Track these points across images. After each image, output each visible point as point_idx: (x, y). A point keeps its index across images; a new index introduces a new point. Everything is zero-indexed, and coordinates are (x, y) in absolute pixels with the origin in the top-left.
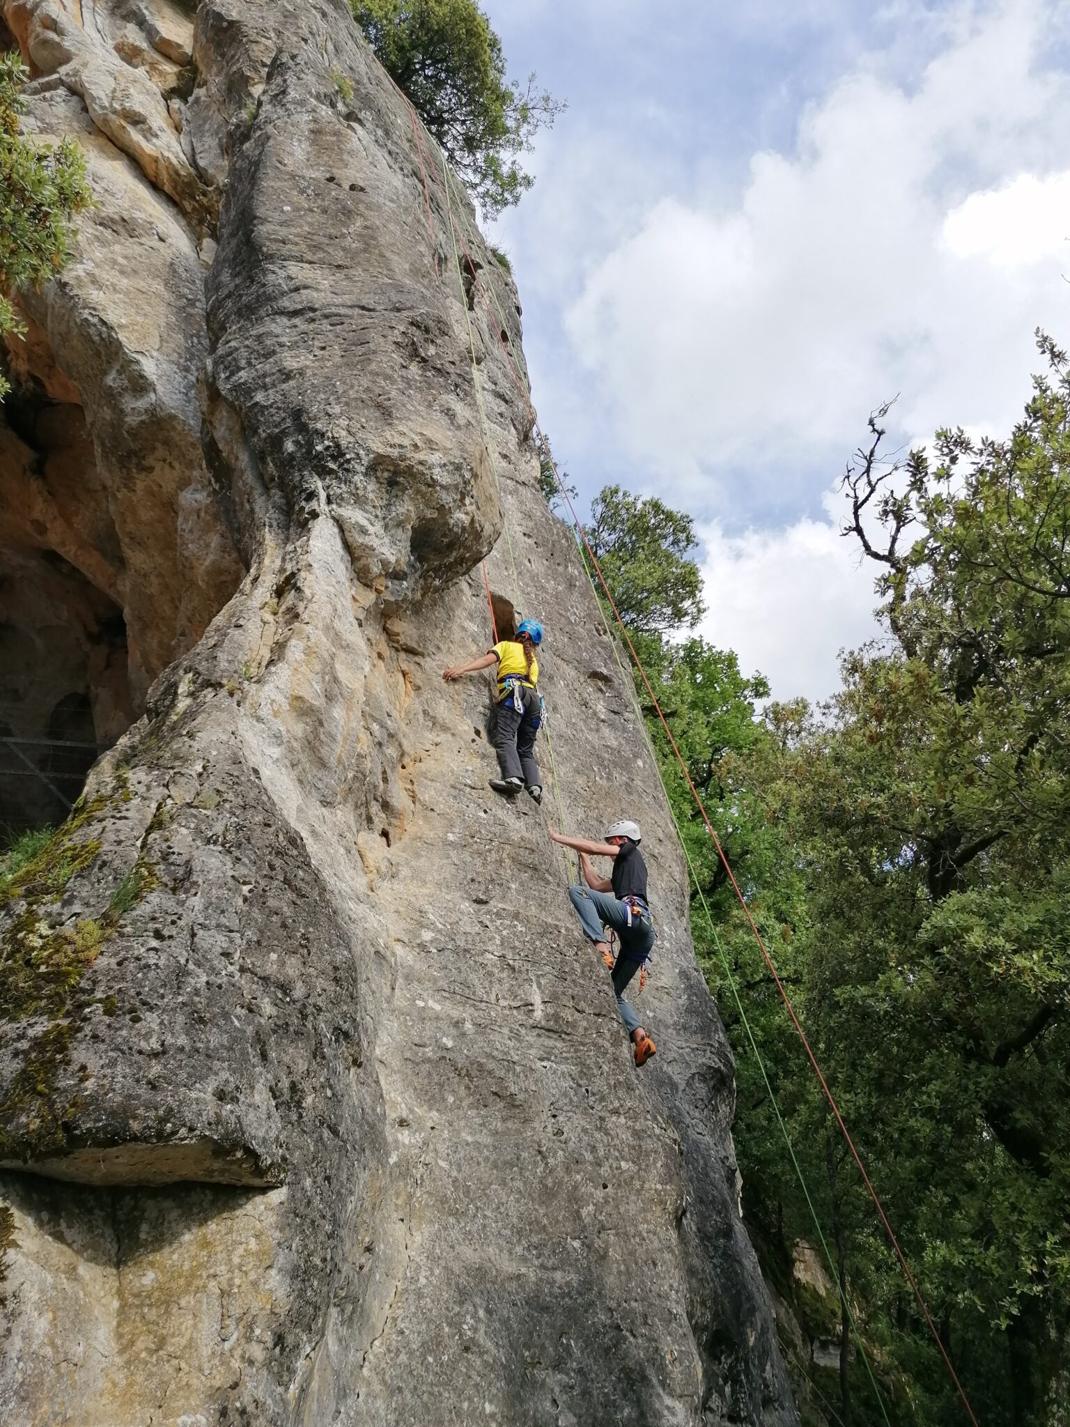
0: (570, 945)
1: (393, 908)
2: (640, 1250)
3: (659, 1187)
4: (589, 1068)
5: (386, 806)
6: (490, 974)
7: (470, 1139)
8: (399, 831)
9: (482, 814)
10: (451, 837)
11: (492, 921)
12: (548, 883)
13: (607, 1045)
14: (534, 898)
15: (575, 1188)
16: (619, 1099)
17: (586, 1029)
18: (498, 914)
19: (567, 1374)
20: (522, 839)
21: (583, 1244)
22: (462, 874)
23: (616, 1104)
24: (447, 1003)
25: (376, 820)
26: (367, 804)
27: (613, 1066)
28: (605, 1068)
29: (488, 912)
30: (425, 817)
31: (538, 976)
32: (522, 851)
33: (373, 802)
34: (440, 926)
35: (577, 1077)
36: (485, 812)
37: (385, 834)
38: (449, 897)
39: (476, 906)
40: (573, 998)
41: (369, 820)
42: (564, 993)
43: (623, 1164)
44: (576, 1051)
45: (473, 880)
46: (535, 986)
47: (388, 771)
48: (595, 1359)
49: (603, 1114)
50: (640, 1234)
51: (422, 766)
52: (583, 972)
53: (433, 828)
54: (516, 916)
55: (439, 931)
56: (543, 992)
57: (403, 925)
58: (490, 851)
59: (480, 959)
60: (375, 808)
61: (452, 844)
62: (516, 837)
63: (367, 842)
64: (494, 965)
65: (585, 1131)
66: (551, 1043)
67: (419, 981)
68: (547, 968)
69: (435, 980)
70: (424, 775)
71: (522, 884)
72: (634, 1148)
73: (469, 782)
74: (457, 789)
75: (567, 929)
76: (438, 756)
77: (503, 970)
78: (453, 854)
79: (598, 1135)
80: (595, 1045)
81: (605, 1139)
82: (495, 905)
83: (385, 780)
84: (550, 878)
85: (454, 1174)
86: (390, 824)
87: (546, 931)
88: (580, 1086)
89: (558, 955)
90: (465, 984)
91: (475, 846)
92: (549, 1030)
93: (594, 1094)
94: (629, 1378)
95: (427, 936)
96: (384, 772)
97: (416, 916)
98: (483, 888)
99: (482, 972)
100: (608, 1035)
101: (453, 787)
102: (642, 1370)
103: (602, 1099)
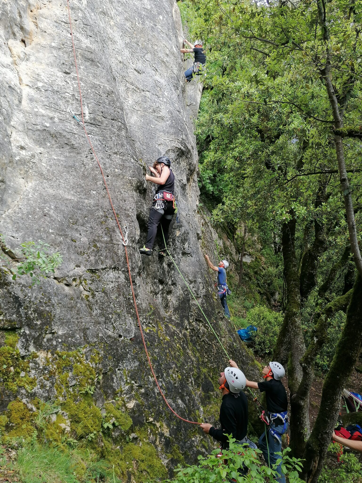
0: (104, 93)
1: (25, 73)
2: (119, 196)
3: (130, 178)
4: (107, 138)
5: (22, 28)
6: (68, 101)
7: (56, 158)
8: (29, 40)
9: (69, 35)
10: (53, 44)
11: (71, 81)
12: (98, 67)
13: (115, 130)
14: (92, 73)
15: (96, 176)
16: (117, 149)
17: (107, 124)
18: (74, 79)
19: (86, 228)
20: (87, 47)
21: (97, 192)
22: (58, 61)
23: (116, 151)
24: (48, 111)
25: (18, 35)
26: (11, 27)
27: (117, 138)
28: (113, 138)
29: (70, 77)
30: (42, 35)
31: (88, 103)
32: (86, 53)
33: (15, 26)
34: (46, 81)
35: (102, 141)
36: (71, 34)
37: (23, 41)
38: (52, 70)
39: (65, 75)
40: (102, 112)
41: (14, 34)
42: (98, 110)
43: (116, 170)
44: (102, 132)
45: (63, 64)
46: (86, 107)
47: (22, 12)
48: (97, 225)
49: (110, 154)
50: (120, 192)
51: (41, 11)
52: (109, 104)
53: (46, 40)
54: (81, 79)
55: (46, 83)
56: (89, 109)
57: (29, 79)
58: (71, 51)
59: (64, 95)
60: (16, 29)
61: (53, 47)
62: (84, 46)
63: (12, 44)
64: (70, 98)
65: (102, 158)
66: (92, 128)
67: (36, 101)
68: (92, 100)
69: (43, 102)
70: (41, 15)
71: (86, 67)
72: (121, 165)
73: (64, 20)
74: (58, 23)
75: (104, 86)
76: (49, 7)
77: (73, 100)
78: (54, 52)
79: (107, 160)
80: (110, 130)
81: (110, 162)
82: (73, 75)
83: (20, 16)
84: (99, 65)
85: (48, 168)
86: (25, 37)
87: (94, 86)
88: (103, 144)
89: (99, 96)
90: (56, 104)
91: (65, 49)
92: (91, 124)
93: (108, 147)
94: (108, 230)
95: (40, 84)
96: (20, 13)
97: (36, 76)
98: (68, 67)
99: (64, 100)
100: (116, 127)
101: (55, 22)
102: (114, 228)
103: (111, 149)
